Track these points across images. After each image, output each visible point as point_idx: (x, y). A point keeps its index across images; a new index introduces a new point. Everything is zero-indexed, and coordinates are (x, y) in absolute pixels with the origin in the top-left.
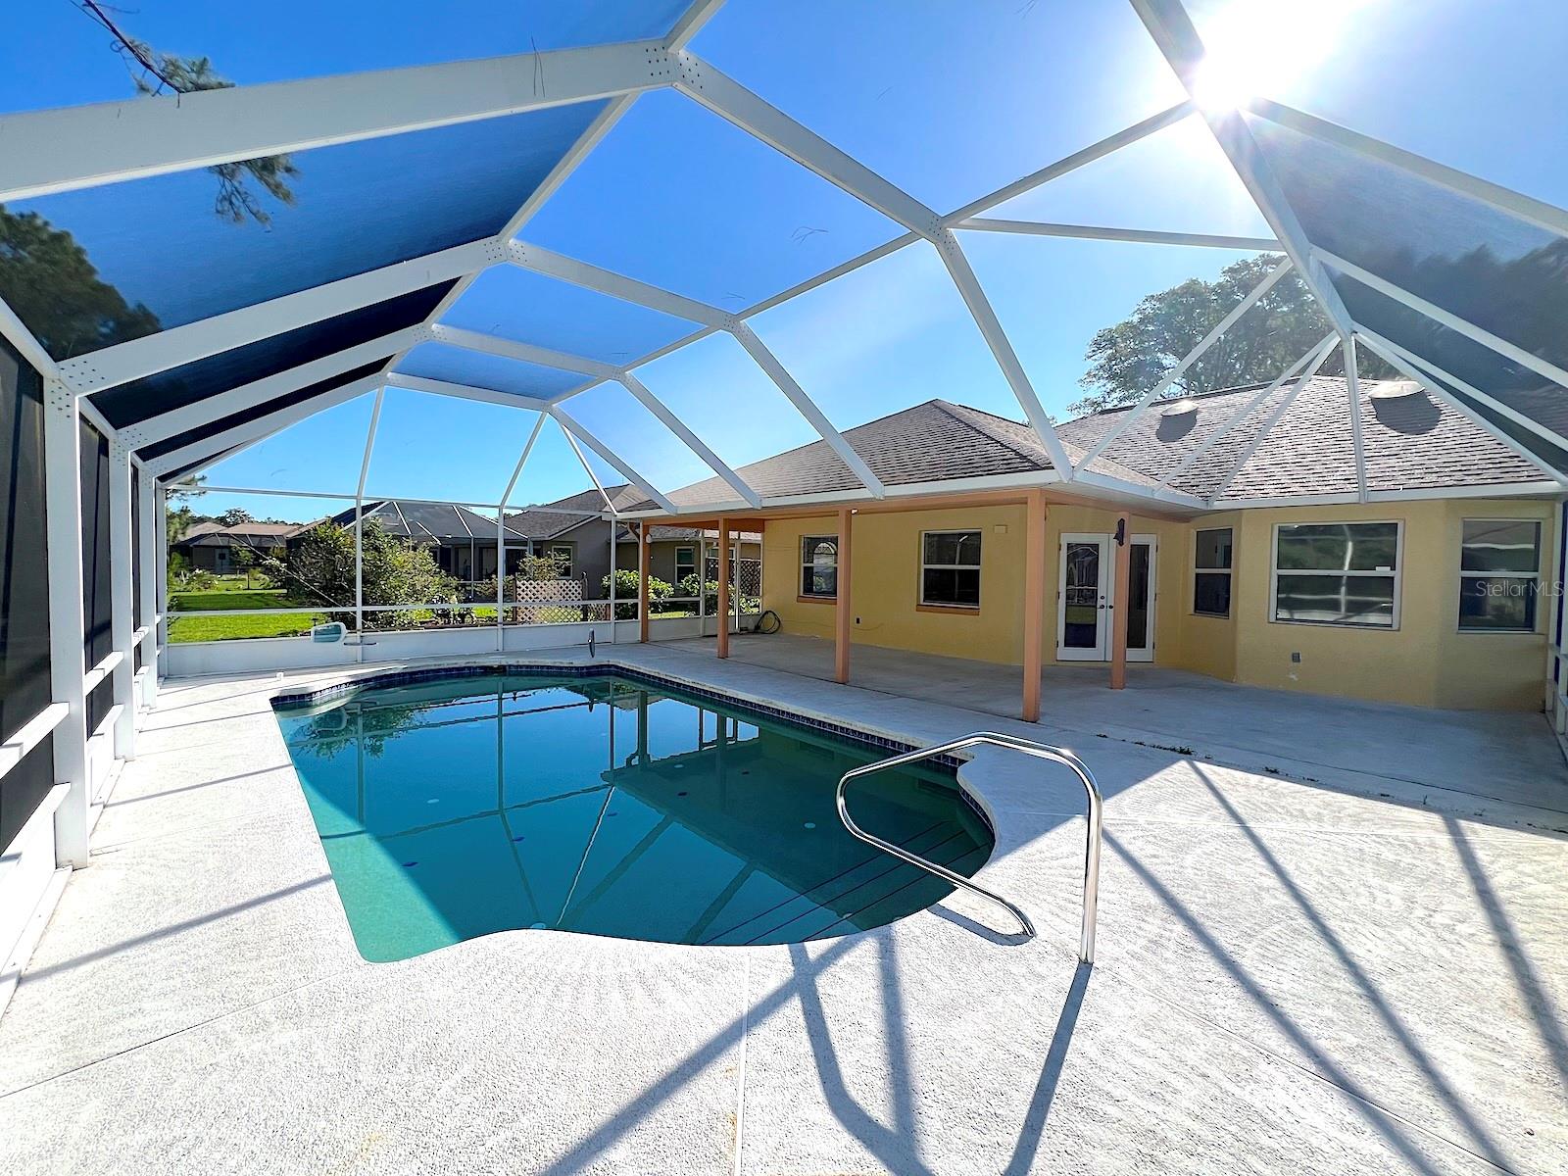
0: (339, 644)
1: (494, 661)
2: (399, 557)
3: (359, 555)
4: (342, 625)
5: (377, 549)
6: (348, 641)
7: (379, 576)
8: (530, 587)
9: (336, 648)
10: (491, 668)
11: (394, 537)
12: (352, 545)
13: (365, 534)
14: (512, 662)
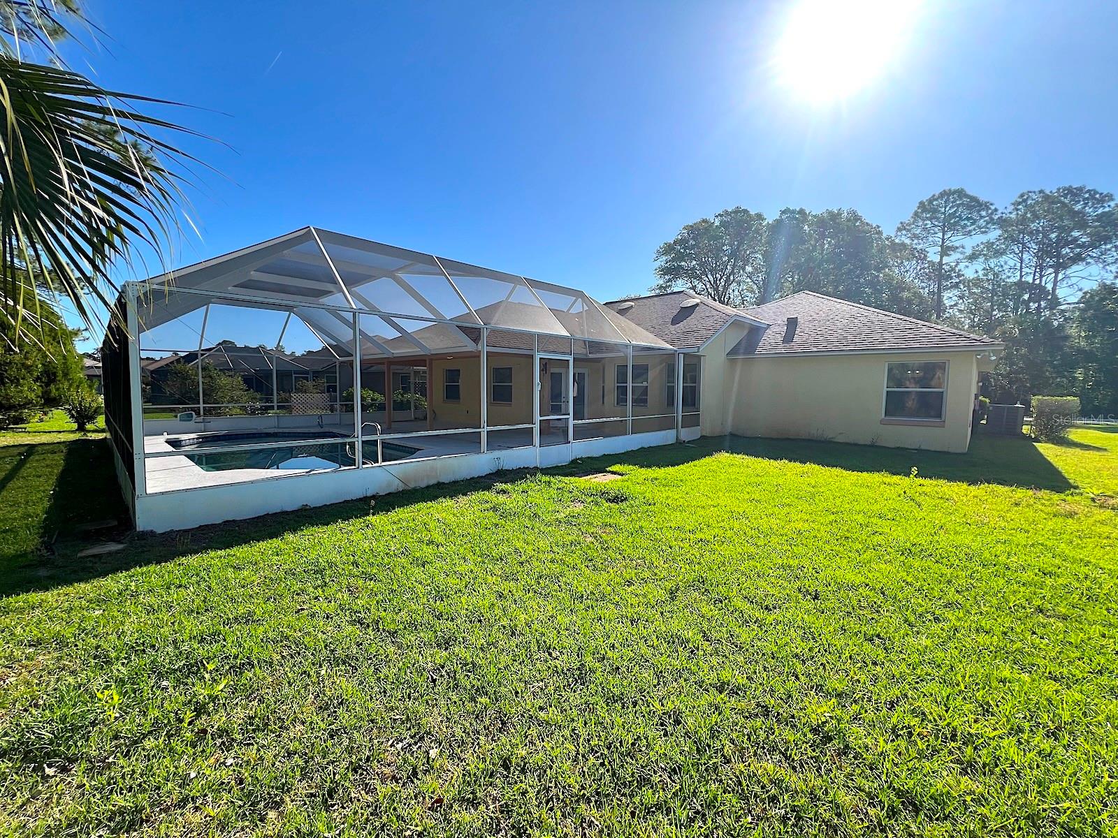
0: (192, 423)
1: (271, 431)
2: (224, 380)
3: (201, 380)
4: (194, 413)
5: (210, 377)
6: (197, 421)
7: (213, 391)
8: (299, 397)
9: (191, 424)
10: (270, 433)
11: (220, 370)
12: (197, 375)
13: (204, 369)
14: (281, 430)
